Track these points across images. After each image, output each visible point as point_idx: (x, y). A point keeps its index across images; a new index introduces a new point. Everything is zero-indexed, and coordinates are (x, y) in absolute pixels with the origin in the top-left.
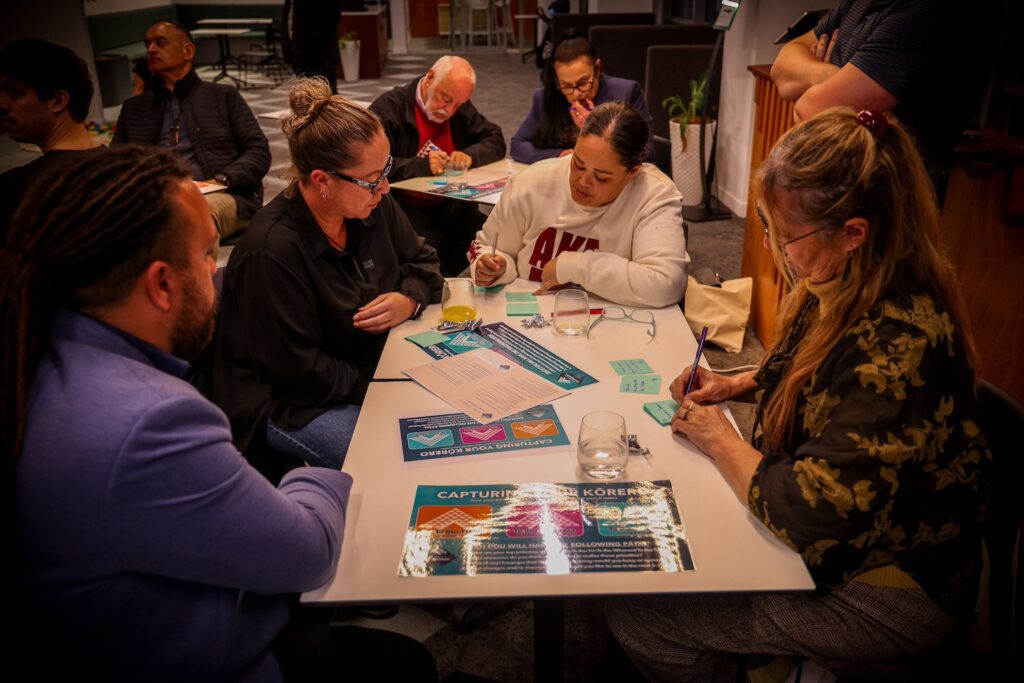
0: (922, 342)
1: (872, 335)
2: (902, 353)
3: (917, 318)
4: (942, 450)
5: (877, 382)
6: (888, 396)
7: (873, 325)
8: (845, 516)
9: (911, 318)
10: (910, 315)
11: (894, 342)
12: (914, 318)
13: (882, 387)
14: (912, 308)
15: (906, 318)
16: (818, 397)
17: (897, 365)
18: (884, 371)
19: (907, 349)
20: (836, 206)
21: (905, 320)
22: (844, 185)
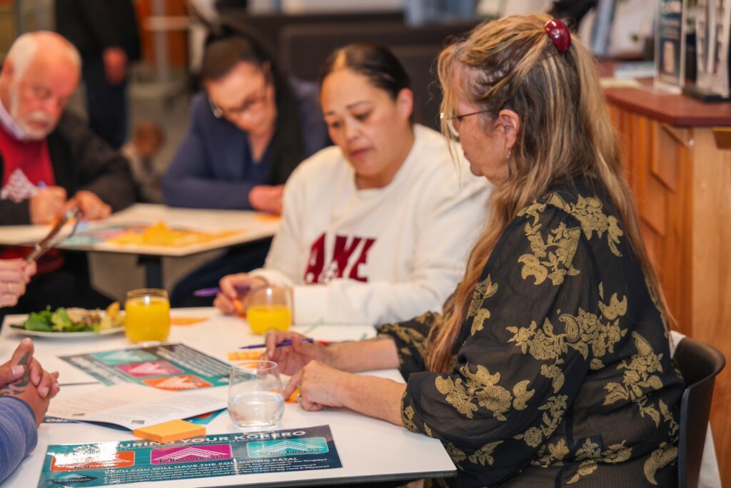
0: (576, 233)
2: (558, 241)
3: (577, 211)
4: (611, 351)
5: (538, 274)
6: (546, 285)
8: (503, 419)
9: (571, 210)
10: (571, 207)
11: (553, 231)
12: (574, 210)
13: (540, 279)
14: (575, 203)
15: (567, 209)
16: (483, 283)
17: (555, 254)
18: (544, 263)
19: (563, 237)
20: (493, 91)
21: (565, 210)
22: (502, 71)
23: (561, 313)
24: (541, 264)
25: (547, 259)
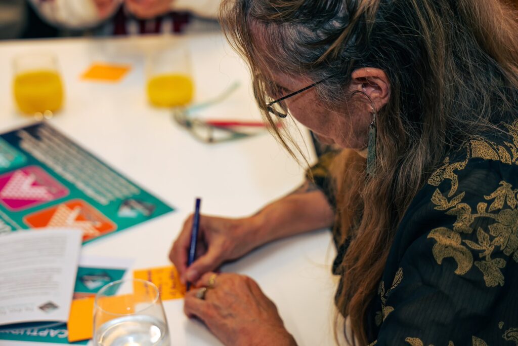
1: (455, 187)
2: (498, 211)
5: (459, 257)
6: (474, 280)
7: (456, 171)
18: (468, 242)
20: (333, 51)
21: (503, 161)
22: (337, 19)
23: (506, 327)
24: (463, 244)
25: (473, 237)
